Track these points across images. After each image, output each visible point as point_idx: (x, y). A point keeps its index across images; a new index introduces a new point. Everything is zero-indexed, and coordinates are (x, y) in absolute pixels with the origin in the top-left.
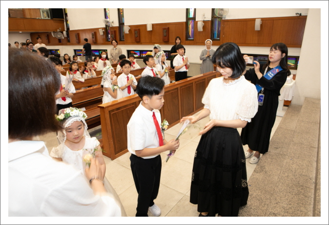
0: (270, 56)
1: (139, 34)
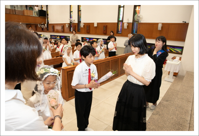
0: (156, 45)
1: (89, 28)
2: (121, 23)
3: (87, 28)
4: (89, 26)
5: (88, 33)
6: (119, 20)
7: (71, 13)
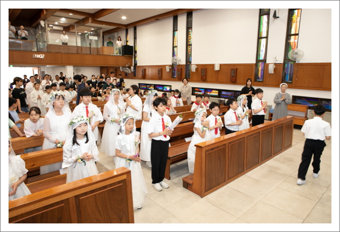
1: (206, 73)
2: (263, 65)
3: (202, 72)
4: (206, 69)
5: (204, 80)
6: (259, 59)
7: (175, 48)
